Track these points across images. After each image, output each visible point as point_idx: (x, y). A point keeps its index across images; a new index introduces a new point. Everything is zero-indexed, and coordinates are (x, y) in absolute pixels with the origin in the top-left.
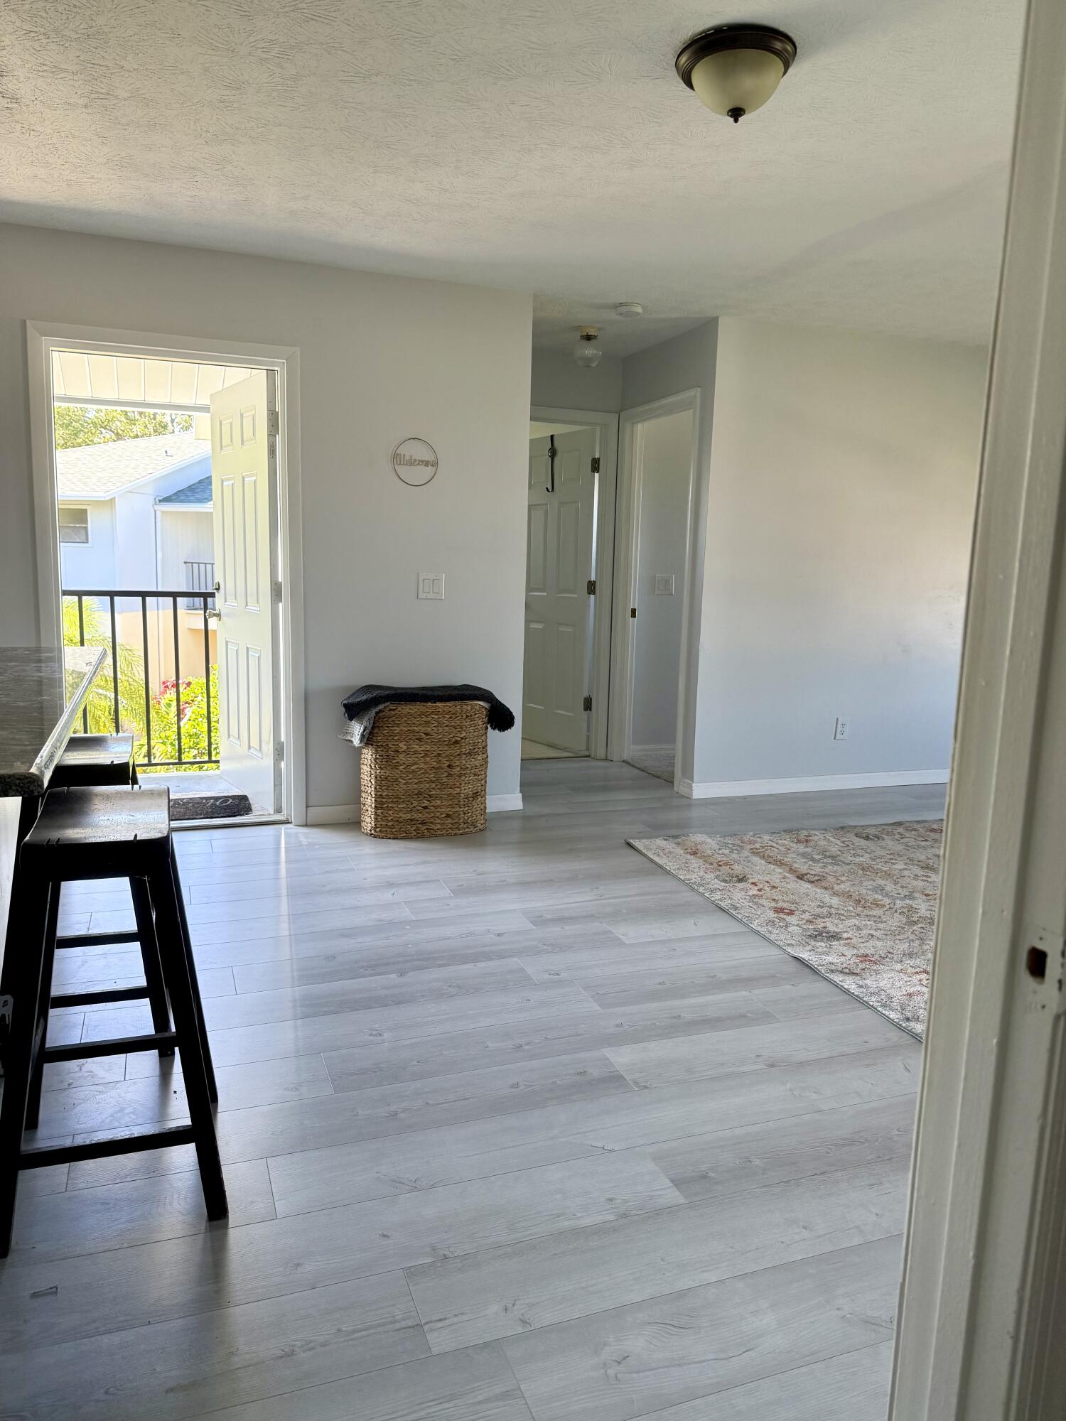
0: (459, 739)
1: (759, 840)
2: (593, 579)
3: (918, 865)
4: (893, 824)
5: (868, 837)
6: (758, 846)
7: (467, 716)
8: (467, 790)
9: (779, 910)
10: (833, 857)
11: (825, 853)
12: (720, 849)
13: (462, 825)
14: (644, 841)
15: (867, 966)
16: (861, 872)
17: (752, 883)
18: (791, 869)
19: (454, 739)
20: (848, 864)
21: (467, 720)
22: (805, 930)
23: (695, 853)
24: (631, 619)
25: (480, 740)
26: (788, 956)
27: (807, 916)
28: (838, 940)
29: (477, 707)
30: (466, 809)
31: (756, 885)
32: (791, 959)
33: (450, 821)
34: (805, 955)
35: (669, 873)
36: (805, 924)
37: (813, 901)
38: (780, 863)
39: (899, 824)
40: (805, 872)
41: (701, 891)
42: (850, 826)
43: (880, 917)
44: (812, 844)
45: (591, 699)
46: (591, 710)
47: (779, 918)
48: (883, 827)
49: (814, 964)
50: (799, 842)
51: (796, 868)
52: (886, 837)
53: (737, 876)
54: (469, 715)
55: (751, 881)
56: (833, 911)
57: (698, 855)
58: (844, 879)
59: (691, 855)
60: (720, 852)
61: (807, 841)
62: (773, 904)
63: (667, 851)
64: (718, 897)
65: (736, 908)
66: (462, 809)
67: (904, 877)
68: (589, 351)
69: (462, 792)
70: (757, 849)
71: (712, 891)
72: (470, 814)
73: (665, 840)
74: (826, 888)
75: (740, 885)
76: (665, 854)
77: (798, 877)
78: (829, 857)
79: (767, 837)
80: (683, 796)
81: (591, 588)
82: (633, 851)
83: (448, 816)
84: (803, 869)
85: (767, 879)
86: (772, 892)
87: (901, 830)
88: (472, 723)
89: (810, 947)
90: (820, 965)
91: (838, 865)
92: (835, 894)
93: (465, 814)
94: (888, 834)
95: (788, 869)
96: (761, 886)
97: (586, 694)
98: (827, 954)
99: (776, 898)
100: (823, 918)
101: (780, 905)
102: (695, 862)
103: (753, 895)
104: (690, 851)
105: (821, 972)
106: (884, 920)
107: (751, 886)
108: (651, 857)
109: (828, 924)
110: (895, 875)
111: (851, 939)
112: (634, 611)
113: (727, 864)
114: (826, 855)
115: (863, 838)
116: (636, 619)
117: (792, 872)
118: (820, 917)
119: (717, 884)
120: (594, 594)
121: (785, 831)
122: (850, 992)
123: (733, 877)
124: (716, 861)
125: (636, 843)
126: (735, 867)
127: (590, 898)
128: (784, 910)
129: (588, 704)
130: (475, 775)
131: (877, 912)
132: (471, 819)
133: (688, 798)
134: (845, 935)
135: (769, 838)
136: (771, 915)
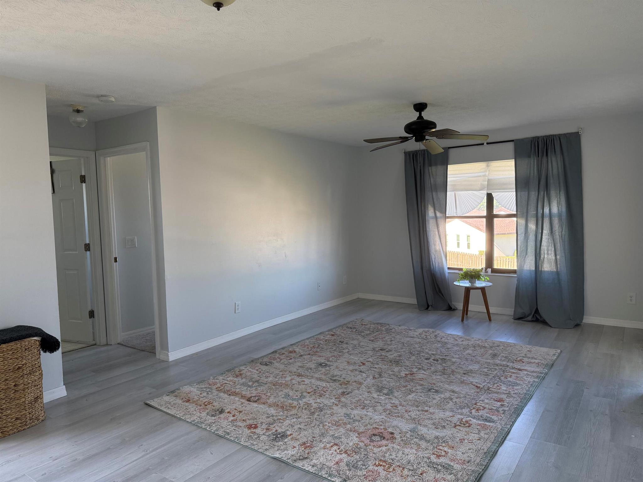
0: (22, 365)
1: (217, 381)
2: (87, 242)
3: (296, 375)
4: (273, 353)
5: (266, 364)
6: (219, 385)
7: (26, 349)
8: (30, 397)
9: (250, 427)
10: (257, 381)
11: (253, 380)
12: (201, 394)
13: (29, 422)
14: (156, 400)
15: (309, 451)
16: (274, 387)
17: (228, 412)
18: (242, 396)
19: (17, 367)
20: (266, 384)
21: (26, 352)
22: (269, 436)
23: (188, 401)
24: (114, 263)
25: (36, 363)
26: (270, 458)
27: (264, 426)
28: (287, 437)
29: (33, 342)
30: (31, 410)
31: (231, 413)
32: (272, 460)
33: (19, 421)
34: (277, 455)
35: (180, 419)
36: (266, 432)
37: (263, 415)
38: (235, 394)
39: (275, 352)
40: (250, 396)
41: (204, 427)
42: (256, 359)
43: (297, 414)
44: (243, 376)
45: (93, 311)
46: (94, 317)
47: (252, 432)
48: (270, 355)
49: (285, 459)
50: (237, 376)
51: (244, 395)
52: (274, 361)
53: (218, 410)
54: (26, 348)
55: (227, 411)
56: (275, 418)
57: (191, 401)
58: (269, 394)
59: (187, 402)
60: (202, 396)
61: (241, 375)
62: (245, 424)
63: (172, 403)
64: (215, 429)
65: (228, 434)
66: (28, 411)
67: (294, 384)
68: (79, 118)
69: (27, 400)
70: (220, 388)
71: (209, 425)
72: (34, 413)
73: (167, 395)
74: (264, 404)
75: (222, 416)
76: (172, 406)
77: (248, 400)
78: (255, 382)
79: (221, 378)
80: (163, 361)
81: (87, 247)
82: (152, 409)
83: (17, 419)
84: (248, 394)
85: (234, 407)
86: (240, 415)
87: (278, 355)
88: (29, 353)
89: (276, 448)
90: (288, 459)
91: (262, 386)
92: (270, 406)
93: (30, 414)
94: (274, 359)
95: (240, 396)
96: (233, 413)
97: (90, 309)
98: (286, 449)
99: (245, 419)
100: (272, 424)
101: (249, 422)
102: (192, 407)
103: (232, 420)
104: (185, 400)
105: (290, 463)
106: (300, 415)
107: (228, 414)
108: (165, 410)
109: (277, 428)
110: (290, 385)
111: (292, 434)
112: (116, 259)
113: (209, 403)
114: (253, 381)
115: (264, 365)
116: (117, 263)
117: (243, 398)
118: (271, 424)
119: (211, 419)
120: (89, 250)
121: (228, 371)
122: (310, 472)
123: (216, 412)
124: (203, 403)
125: (152, 403)
126: (215, 404)
127: (141, 455)
128: (251, 426)
129: (92, 314)
130: (35, 386)
131: (294, 412)
132: (34, 416)
133: (167, 361)
134: (288, 433)
135: (222, 378)
136: (247, 431)
